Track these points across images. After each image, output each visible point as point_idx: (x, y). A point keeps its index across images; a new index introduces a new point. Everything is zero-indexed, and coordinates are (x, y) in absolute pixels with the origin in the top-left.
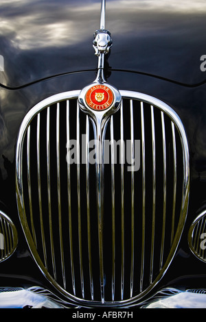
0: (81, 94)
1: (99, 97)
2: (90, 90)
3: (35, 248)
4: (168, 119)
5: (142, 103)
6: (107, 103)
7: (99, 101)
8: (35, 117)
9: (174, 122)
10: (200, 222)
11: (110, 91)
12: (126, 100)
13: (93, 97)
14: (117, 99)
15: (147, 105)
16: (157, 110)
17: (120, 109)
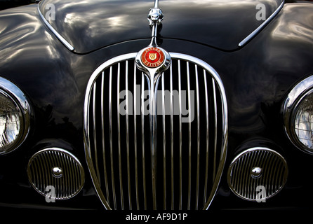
0: (137, 56)
1: (152, 57)
2: (145, 52)
3: (99, 186)
4: (210, 76)
5: (187, 63)
6: (159, 61)
7: (152, 59)
8: (100, 75)
9: (214, 79)
10: (238, 163)
11: (161, 52)
12: (175, 61)
13: (147, 57)
14: (167, 60)
15: (192, 64)
16: (201, 69)
17: (169, 68)
